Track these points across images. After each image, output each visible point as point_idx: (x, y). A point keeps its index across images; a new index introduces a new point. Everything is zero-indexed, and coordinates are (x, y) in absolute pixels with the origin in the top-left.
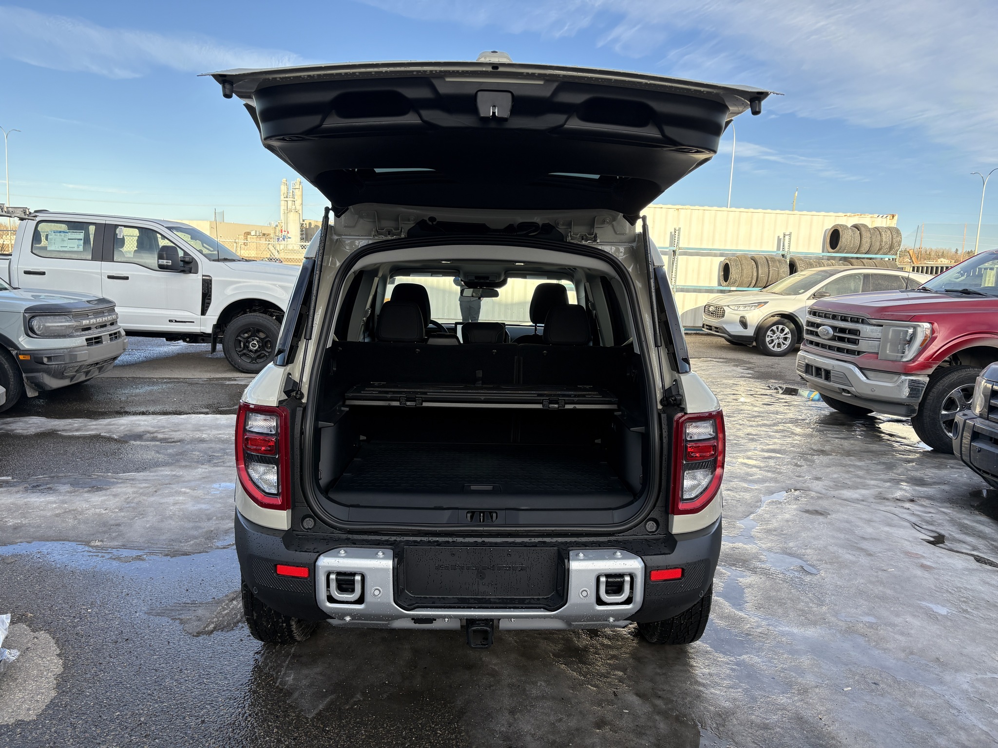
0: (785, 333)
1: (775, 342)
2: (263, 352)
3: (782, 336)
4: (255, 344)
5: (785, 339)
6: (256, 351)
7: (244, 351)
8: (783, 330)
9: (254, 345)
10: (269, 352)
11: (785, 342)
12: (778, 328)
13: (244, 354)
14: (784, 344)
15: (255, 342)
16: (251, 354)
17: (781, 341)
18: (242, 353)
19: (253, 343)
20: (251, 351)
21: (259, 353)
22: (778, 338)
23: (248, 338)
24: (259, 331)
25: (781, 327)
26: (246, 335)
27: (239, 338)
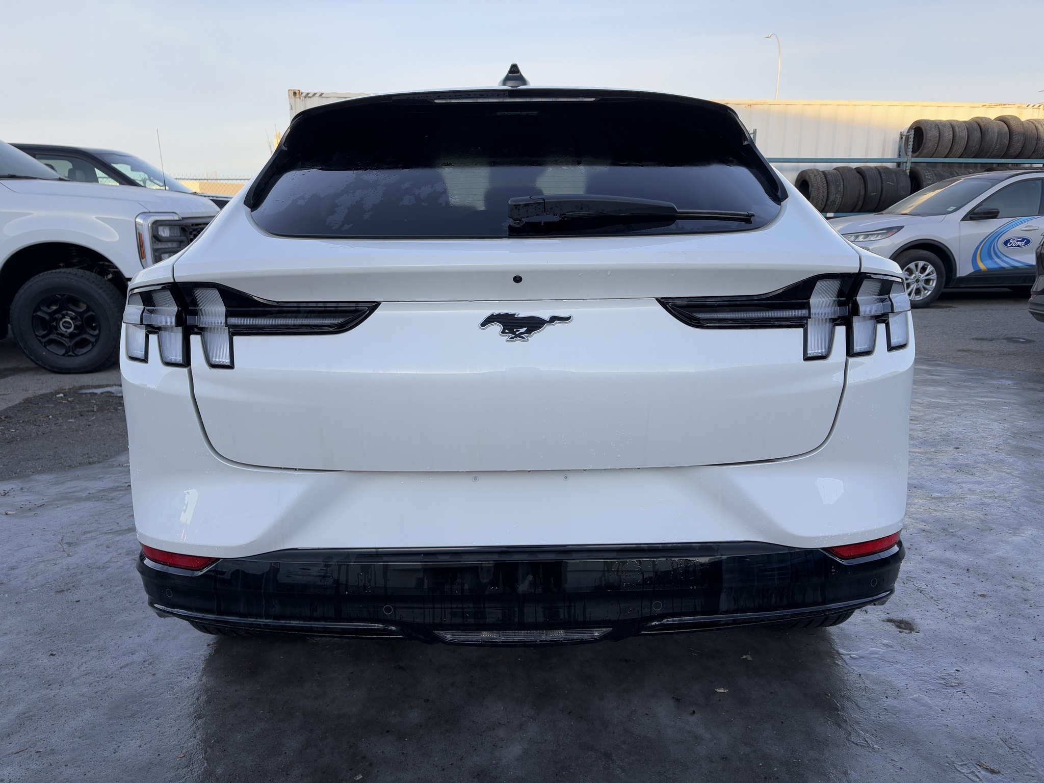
0: (927, 272)
1: (912, 286)
2: (84, 336)
3: (923, 277)
4: (69, 323)
5: (927, 281)
6: (72, 336)
7: (52, 336)
8: (924, 269)
9: (67, 325)
10: (94, 336)
11: (927, 287)
12: (917, 266)
13: (52, 341)
14: (925, 289)
15: (68, 319)
16: (66, 341)
17: (922, 284)
18: (47, 339)
19: (65, 322)
20: (62, 335)
21: (78, 339)
22: (917, 281)
23: (56, 312)
24: (75, 302)
25: (921, 264)
26: (54, 308)
27: (39, 313)
